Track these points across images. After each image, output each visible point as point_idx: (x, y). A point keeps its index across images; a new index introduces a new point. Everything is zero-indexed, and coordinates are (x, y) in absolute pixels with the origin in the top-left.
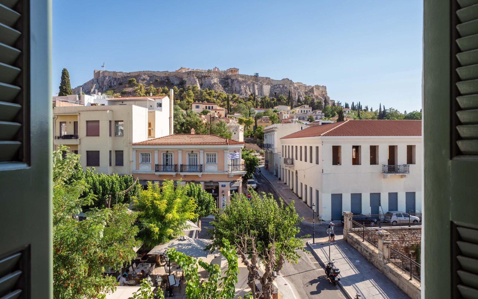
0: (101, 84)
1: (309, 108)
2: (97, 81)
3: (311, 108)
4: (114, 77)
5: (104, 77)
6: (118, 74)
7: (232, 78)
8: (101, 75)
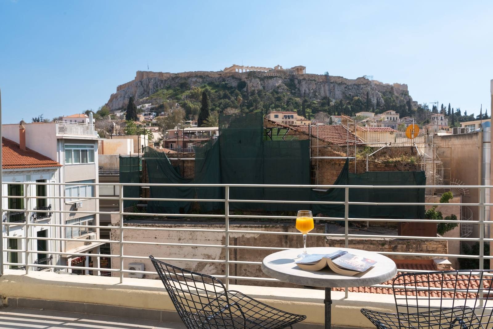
0: (145, 87)
1: (396, 114)
2: (141, 84)
3: (399, 114)
4: (160, 79)
5: (149, 79)
6: (164, 75)
7: (299, 78)
8: (145, 77)
